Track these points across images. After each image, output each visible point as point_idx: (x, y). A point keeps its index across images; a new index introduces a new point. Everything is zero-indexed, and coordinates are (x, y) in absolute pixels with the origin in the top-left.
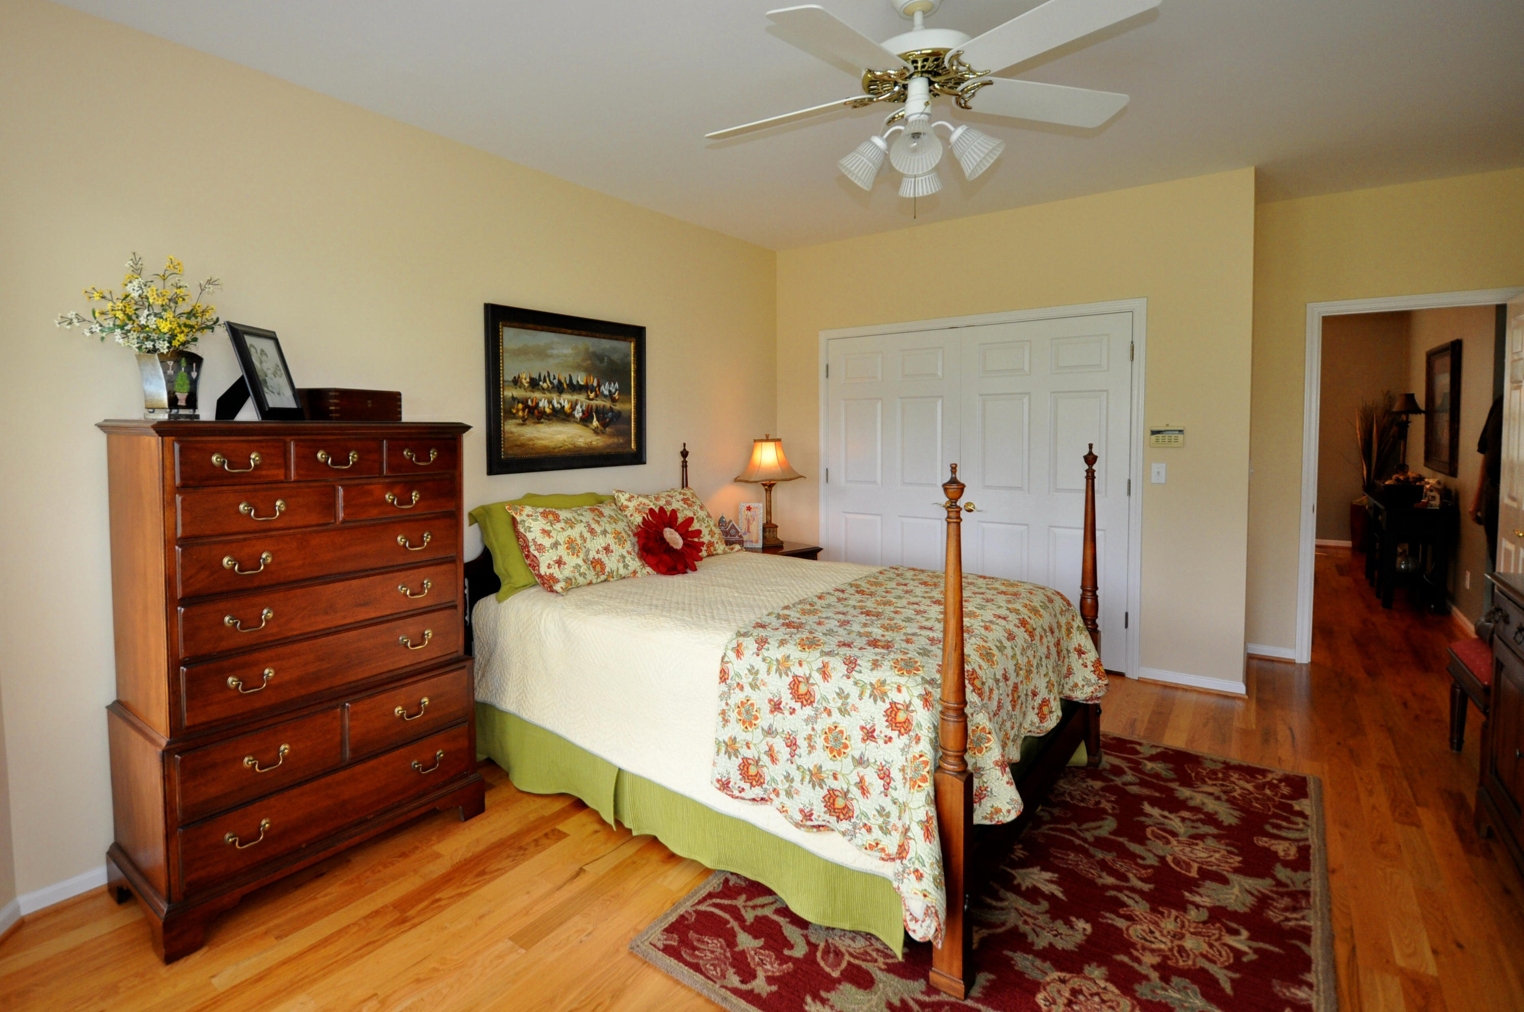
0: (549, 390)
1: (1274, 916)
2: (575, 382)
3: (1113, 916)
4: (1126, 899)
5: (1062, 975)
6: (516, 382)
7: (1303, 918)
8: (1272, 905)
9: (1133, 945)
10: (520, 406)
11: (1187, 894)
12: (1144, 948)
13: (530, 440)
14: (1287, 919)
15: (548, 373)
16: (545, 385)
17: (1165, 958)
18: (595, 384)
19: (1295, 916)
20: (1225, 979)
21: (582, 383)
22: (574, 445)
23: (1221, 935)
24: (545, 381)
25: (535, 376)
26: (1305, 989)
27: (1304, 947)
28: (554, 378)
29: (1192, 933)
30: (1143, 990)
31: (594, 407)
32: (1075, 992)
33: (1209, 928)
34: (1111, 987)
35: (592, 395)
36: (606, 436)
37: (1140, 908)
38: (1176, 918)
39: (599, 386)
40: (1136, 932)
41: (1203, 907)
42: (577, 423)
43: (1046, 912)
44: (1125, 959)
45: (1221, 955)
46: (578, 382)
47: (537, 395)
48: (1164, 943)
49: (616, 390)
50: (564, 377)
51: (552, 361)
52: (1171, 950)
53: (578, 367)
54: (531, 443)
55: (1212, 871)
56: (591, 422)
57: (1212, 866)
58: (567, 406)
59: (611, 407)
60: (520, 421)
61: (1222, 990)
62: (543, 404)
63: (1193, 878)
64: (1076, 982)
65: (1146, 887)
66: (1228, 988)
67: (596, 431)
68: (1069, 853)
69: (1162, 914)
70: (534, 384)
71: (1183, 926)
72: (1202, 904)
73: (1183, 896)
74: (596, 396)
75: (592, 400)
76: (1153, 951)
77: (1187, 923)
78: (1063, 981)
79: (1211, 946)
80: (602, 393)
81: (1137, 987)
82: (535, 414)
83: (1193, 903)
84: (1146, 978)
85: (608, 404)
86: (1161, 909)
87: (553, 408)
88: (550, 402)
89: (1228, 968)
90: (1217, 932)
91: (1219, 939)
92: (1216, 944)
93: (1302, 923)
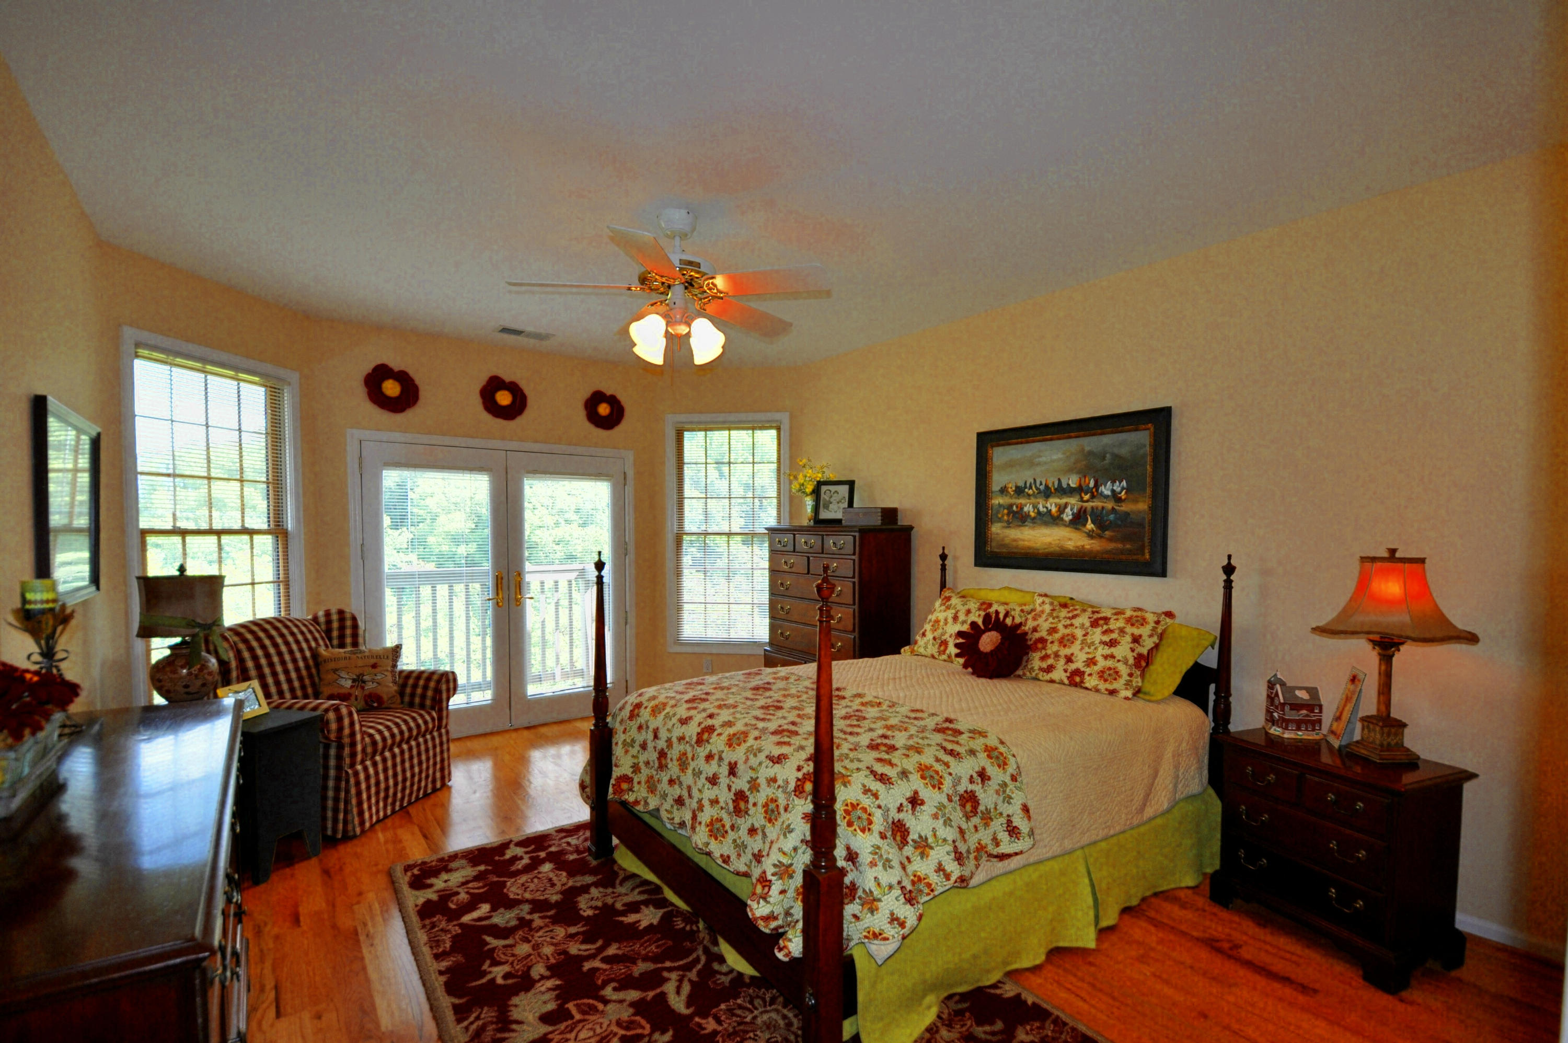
0: (1034, 495)
1: (488, 1014)
2: (1065, 486)
3: (582, 929)
4: (588, 947)
5: (567, 887)
6: (1003, 491)
7: (467, 1028)
8: (496, 1023)
9: (553, 923)
10: (1006, 511)
11: (558, 982)
12: (546, 926)
13: (1015, 540)
14: (478, 1018)
15: (1035, 480)
16: (1030, 492)
17: (531, 930)
18: (1092, 484)
19: (474, 1027)
20: (493, 942)
21: (1073, 485)
22: (1061, 547)
23: (513, 967)
24: (1031, 488)
25: (1021, 484)
26: (443, 969)
27: (457, 1001)
28: (1041, 484)
29: (530, 955)
30: (526, 907)
31: (1089, 509)
32: (553, 885)
33: (524, 966)
34: (542, 898)
35: (1086, 497)
36: (1103, 540)
37: (574, 949)
38: (548, 959)
39: (1097, 485)
40: (560, 932)
41: (539, 980)
42: (1066, 526)
43: (613, 904)
44: (549, 914)
45: (504, 954)
46: (1068, 485)
47: (1022, 501)
48: (540, 937)
49: (1123, 489)
50: (1052, 482)
51: (1038, 469)
52: (533, 936)
53: (1070, 470)
54: (1014, 543)
55: (561, 1022)
56: (1085, 525)
57: (567, 1027)
58: (1054, 510)
59: (1113, 508)
60: (1005, 524)
61: (489, 935)
62: (1028, 508)
63: (567, 1003)
64: (558, 887)
65: (587, 966)
66: (488, 939)
67: (1090, 535)
68: (659, 950)
69: (559, 954)
70: (1019, 491)
71: (539, 955)
72: (542, 982)
73: (559, 978)
74: (1093, 497)
75: (1087, 501)
76: (541, 928)
77: (539, 959)
78: (563, 885)
79: (513, 955)
80: (1102, 494)
81: (531, 906)
82: (1019, 518)
83: (548, 978)
84: (530, 913)
85: (1109, 505)
86: (562, 957)
87: (1039, 513)
88: (1035, 507)
89: (494, 949)
90: (517, 967)
91: (512, 963)
92: (511, 959)
93: (465, 1023)
